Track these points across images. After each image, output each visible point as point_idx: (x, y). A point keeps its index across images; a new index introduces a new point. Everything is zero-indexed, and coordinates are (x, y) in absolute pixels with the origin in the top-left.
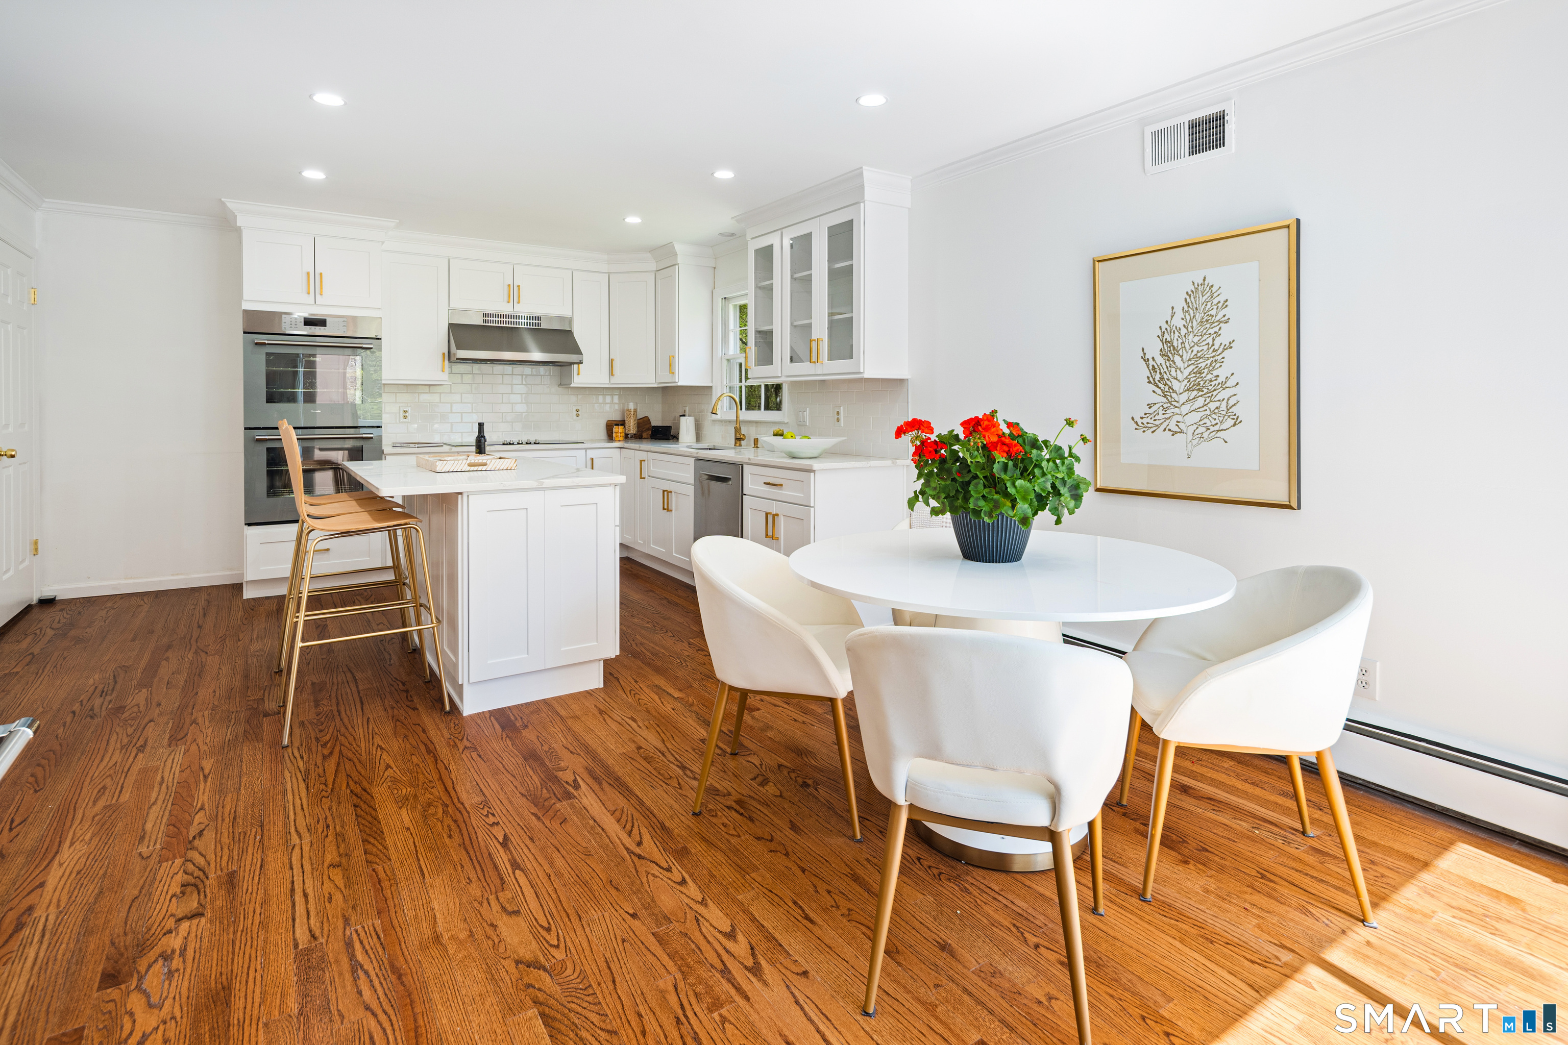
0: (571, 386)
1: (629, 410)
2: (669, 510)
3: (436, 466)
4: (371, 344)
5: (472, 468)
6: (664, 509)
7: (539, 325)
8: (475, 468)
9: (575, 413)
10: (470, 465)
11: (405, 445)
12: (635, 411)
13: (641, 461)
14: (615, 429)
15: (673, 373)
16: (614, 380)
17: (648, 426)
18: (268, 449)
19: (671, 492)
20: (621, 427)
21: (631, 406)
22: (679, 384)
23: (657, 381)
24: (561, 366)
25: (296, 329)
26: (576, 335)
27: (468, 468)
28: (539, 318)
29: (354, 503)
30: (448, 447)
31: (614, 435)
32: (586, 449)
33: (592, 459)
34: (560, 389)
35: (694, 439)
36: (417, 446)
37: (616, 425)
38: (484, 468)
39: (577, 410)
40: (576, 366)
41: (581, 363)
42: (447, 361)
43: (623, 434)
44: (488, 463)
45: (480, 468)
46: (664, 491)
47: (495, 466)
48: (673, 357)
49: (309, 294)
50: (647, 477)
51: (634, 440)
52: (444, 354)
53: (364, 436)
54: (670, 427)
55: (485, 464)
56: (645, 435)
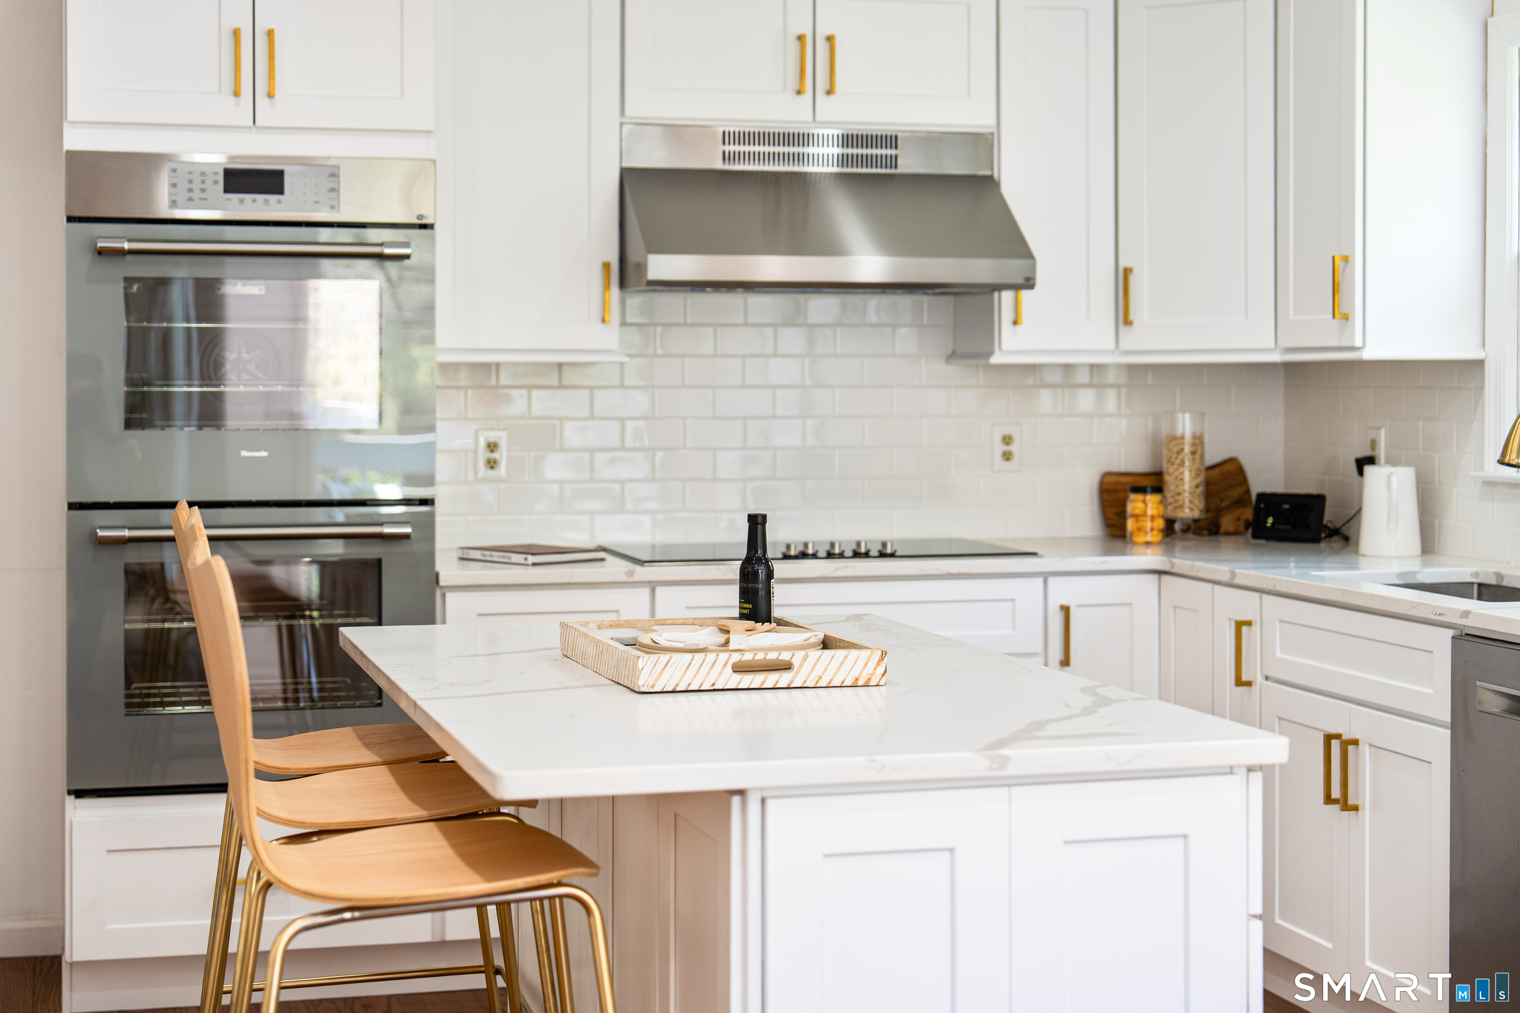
0: (996, 359)
1: (1176, 439)
2: (1346, 805)
3: (635, 671)
4: (407, 245)
5: (747, 680)
6: (1328, 799)
7: (893, 161)
8: (756, 680)
9: (1000, 448)
10: (740, 669)
11: (496, 556)
12: (1198, 441)
13: (1239, 625)
14: (1135, 504)
15: (1346, 317)
16: (1131, 339)
17: (1237, 492)
18: (128, 572)
19: (1355, 742)
20: (1152, 499)
21: (1185, 425)
22: (1368, 354)
23: (1284, 343)
24: (956, 294)
25: (204, 203)
26: (1006, 190)
27: (735, 680)
28: (892, 141)
29: (383, 775)
30: (625, 565)
31: (1130, 524)
32: (1046, 576)
33: (1066, 610)
34: (954, 370)
35: (1415, 545)
36: (531, 559)
37: (1139, 490)
38: (784, 678)
39: (1007, 440)
40: (1007, 296)
41: (1029, 283)
42: (615, 290)
43: (1160, 523)
44: (796, 662)
45: (771, 679)
46: (1329, 738)
47: (818, 672)
48: (1346, 259)
49: (236, 94)
50: (1259, 679)
51: (1192, 541)
52: (606, 266)
53: (388, 530)
54: (1320, 499)
55: (787, 667)
56: (1227, 522)
